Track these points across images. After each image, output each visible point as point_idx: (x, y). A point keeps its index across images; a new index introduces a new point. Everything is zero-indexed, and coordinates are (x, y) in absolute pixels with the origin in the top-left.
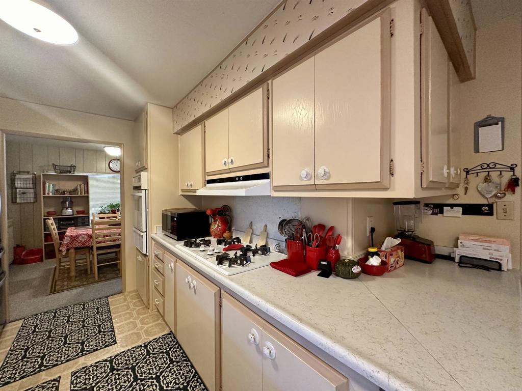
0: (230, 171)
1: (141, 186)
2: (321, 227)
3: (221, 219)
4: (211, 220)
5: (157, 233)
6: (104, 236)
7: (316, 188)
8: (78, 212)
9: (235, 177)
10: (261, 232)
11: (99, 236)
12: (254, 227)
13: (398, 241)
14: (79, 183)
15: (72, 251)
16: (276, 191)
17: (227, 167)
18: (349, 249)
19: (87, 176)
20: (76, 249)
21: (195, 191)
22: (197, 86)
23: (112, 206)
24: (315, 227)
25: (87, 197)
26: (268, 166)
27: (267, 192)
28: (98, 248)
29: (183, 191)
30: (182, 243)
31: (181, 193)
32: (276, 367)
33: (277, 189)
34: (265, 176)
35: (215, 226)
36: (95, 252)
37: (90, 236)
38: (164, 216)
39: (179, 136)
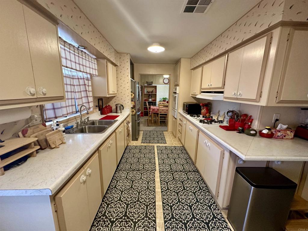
0: (210, 89)
1: (176, 92)
2: (246, 115)
3: (206, 108)
4: (202, 107)
5: (181, 111)
6: (162, 110)
7: (237, 99)
8: (153, 100)
9: (211, 92)
10: (222, 115)
11: (160, 110)
12: (220, 113)
14: (153, 89)
15: (153, 114)
16: (225, 99)
17: (209, 87)
19: (156, 86)
20: (154, 113)
21: (196, 95)
22: (201, 50)
23: (164, 99)
24: (243, 115)
25: (156, 94)
26: (224, 88)
27: (222, 99)
28: (160, 114)
29: (192, 95)
30: (189, 115)
31: (191, 95)
32: (210, 149)
34: (222, 92)
35: (204, 111)
36: (159, 116)
37: (158, 110)
38: (184, 105)
39: (193, 70)
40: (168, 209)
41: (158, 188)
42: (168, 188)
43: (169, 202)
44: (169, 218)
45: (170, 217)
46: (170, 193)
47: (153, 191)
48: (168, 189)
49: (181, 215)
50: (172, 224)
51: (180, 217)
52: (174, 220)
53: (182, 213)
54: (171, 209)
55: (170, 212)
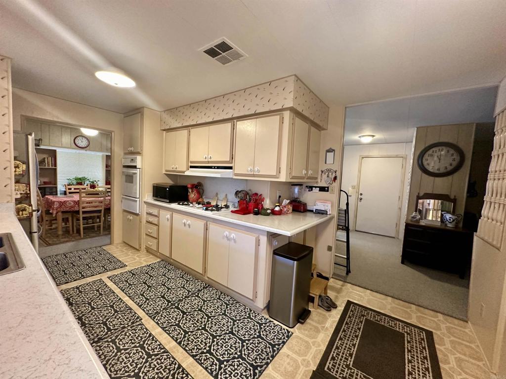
0: (208, 162)
1: (136, 166)
2: (256, 194)
3: (197, 191)
6: (87, 203)
7: (254, 176)
8: (45, 183)
9: (212, 167)
10: (224, 199)
11: (83, 202)
12: (219, 196)
13: (288, 201)
15: (60, 214)
16: (235, 176)
17: (207, 160)
18: (267, 204)
19: (55, 151)
20: (63, 212)
21: (184, 172)
23: (76, 179)
24: (253, 194)
25: (55, 170)
26: (232, 163)
27: (231, 176)
28: (84, 212)
29: (166, 171)
30: (177, 204)
31: (164, 172)
32: (235, 241)
33: (236, 175)
34: (231, 168)
35: (192, 195)
36: (81, 216)
39: (164, 132)
40: (207, 359)
41: (169, 343)
42: (184, 331)
43: (202, 348)
44: (217, 367)
45: (218, 365)
46: (195, 336)
47: (164, 352)
48: (186, 332)
49: (228, 351)
50: (227, 371)
51: (229, 354)
52: (225, 363)
53: (229, 348)
54: (211, 354)
55: (213, 359)
